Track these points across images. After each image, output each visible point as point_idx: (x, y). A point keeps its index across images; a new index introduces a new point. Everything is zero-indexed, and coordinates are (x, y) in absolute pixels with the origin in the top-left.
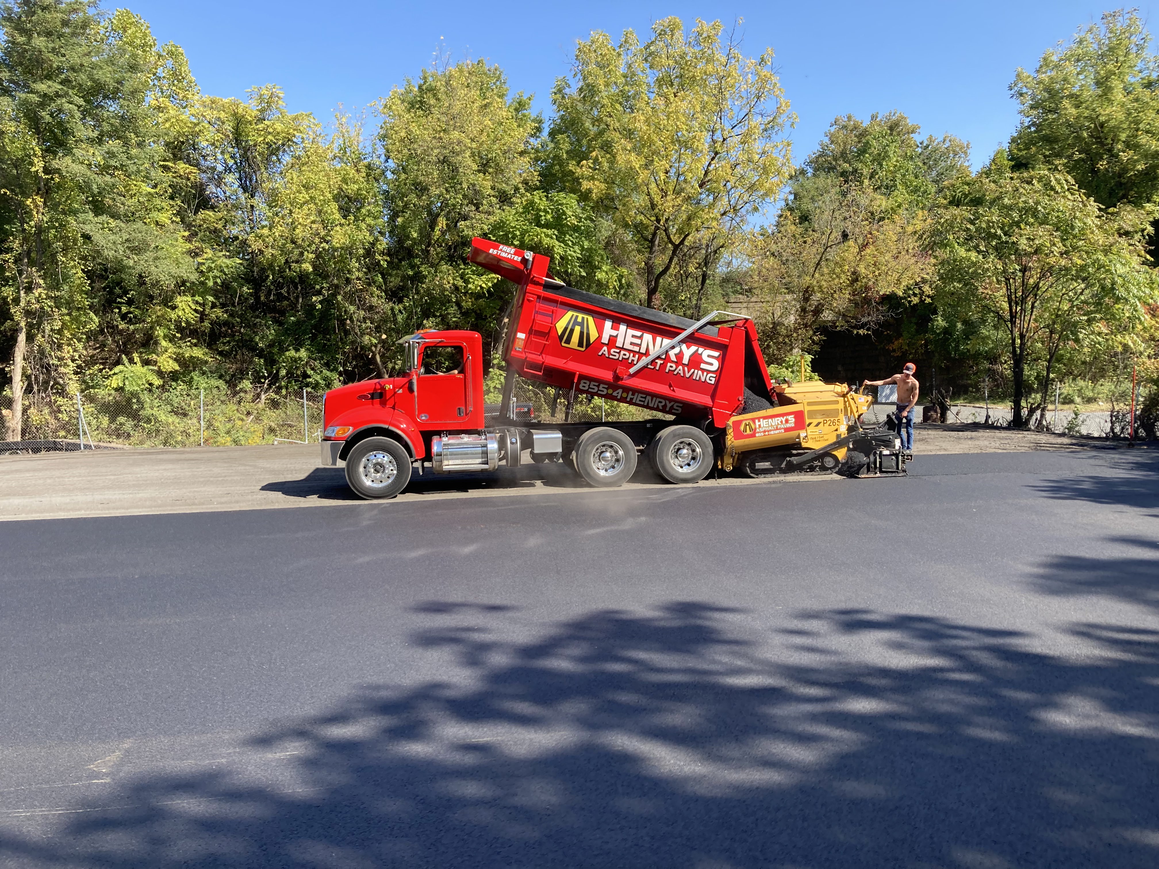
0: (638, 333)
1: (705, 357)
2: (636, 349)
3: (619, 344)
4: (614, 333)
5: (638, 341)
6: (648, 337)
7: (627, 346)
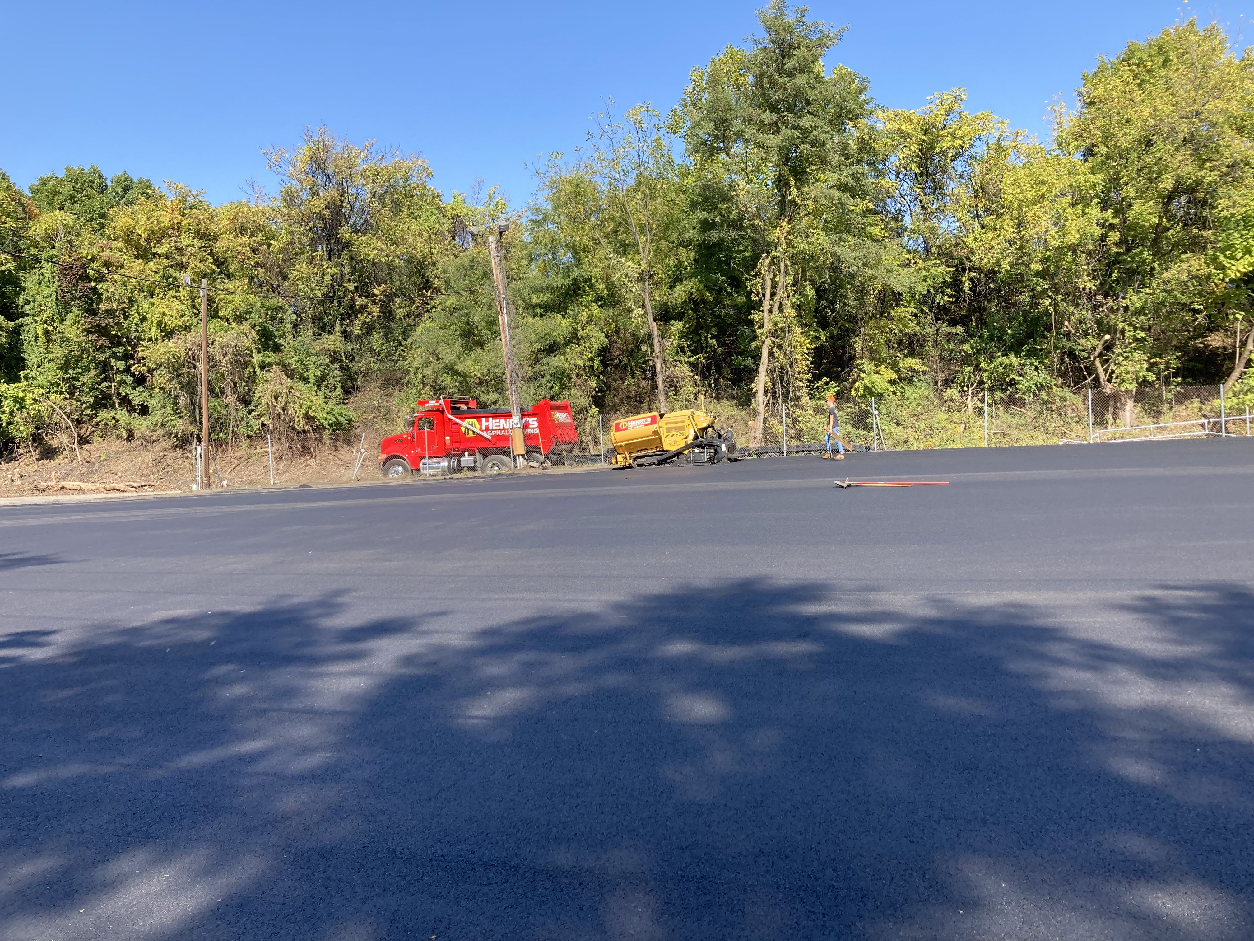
0: (498, 420)
1: (530, 422)
2: (498, 428)
3: (490, 428)
4: (487, 424)
5: (498, 424)
6: (503, 421)
7: (495, 428)
